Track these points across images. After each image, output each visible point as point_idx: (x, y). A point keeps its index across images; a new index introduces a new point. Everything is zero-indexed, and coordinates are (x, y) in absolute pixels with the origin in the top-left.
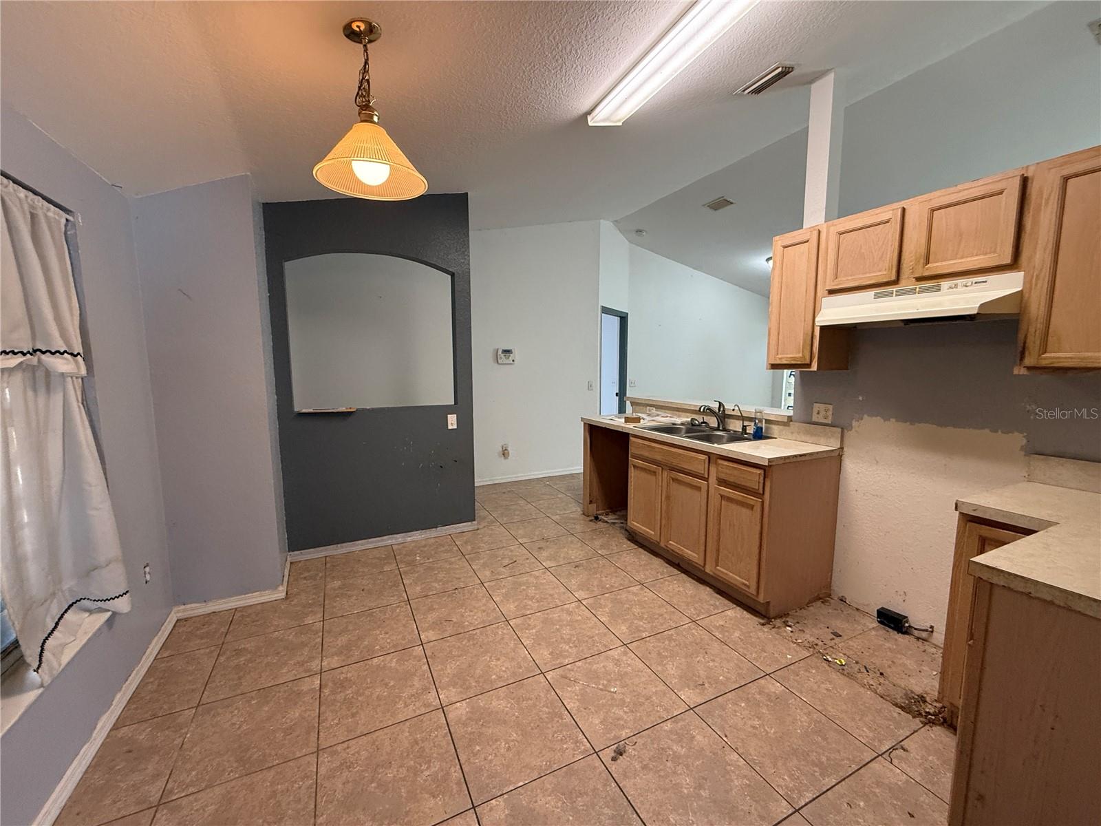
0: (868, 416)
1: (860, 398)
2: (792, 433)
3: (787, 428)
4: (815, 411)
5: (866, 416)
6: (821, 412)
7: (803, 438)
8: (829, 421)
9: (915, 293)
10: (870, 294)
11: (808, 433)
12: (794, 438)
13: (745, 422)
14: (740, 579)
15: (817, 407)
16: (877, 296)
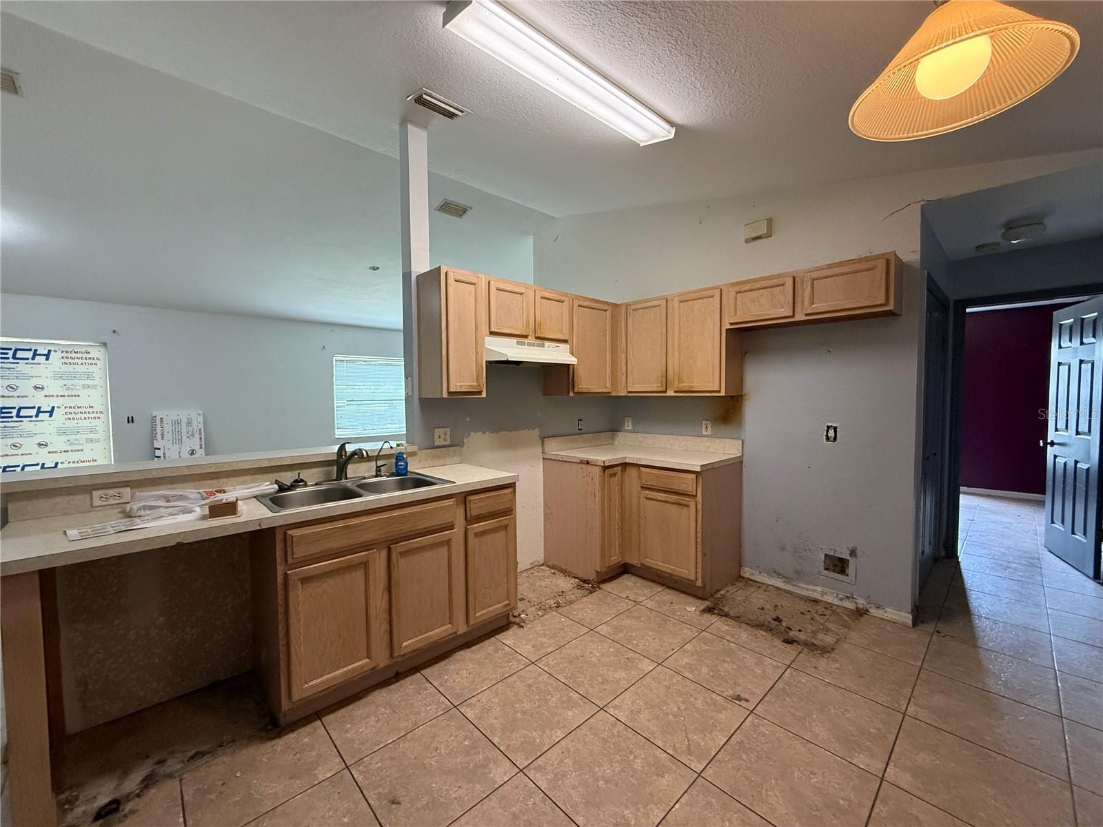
0: (474, 432)
1: (468, 419)
2: (420, 461)
3: (415, 457)
4: (436, 436)
5: (472, 433)
6: (442, 435)
7: (431, 464)
8: (448, 443)
9: (534, 346)
10: (514, 341)
11: (434, 457)
12: (422, 466)
13: (378, 462)
14: (501, 604)
15: (438, 432)
16: (518, 343)
